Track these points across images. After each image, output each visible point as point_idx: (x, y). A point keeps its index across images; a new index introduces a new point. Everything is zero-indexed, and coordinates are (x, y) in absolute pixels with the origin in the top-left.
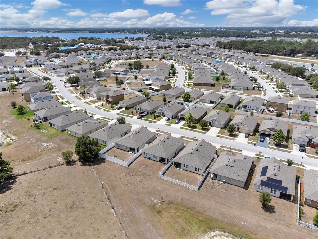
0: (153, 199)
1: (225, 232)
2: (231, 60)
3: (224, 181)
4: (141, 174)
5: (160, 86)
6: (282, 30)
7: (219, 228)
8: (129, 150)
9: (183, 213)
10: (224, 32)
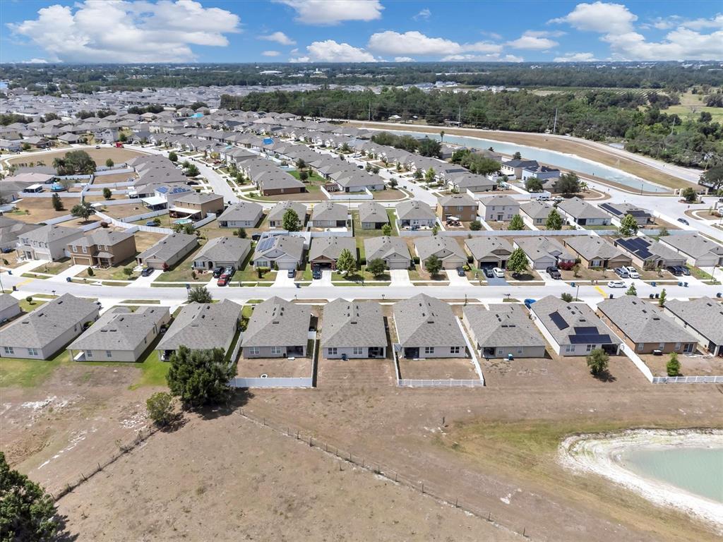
0: (426, 428)
1: (578, 435)
2: (284, 134)
3: (510, 355)
4: (354, 392)
5: (202, 205)
6: (317, 69)
7: (567, 433)
8: (284, 354)
9: (494, 433)
10: (204, 75)
